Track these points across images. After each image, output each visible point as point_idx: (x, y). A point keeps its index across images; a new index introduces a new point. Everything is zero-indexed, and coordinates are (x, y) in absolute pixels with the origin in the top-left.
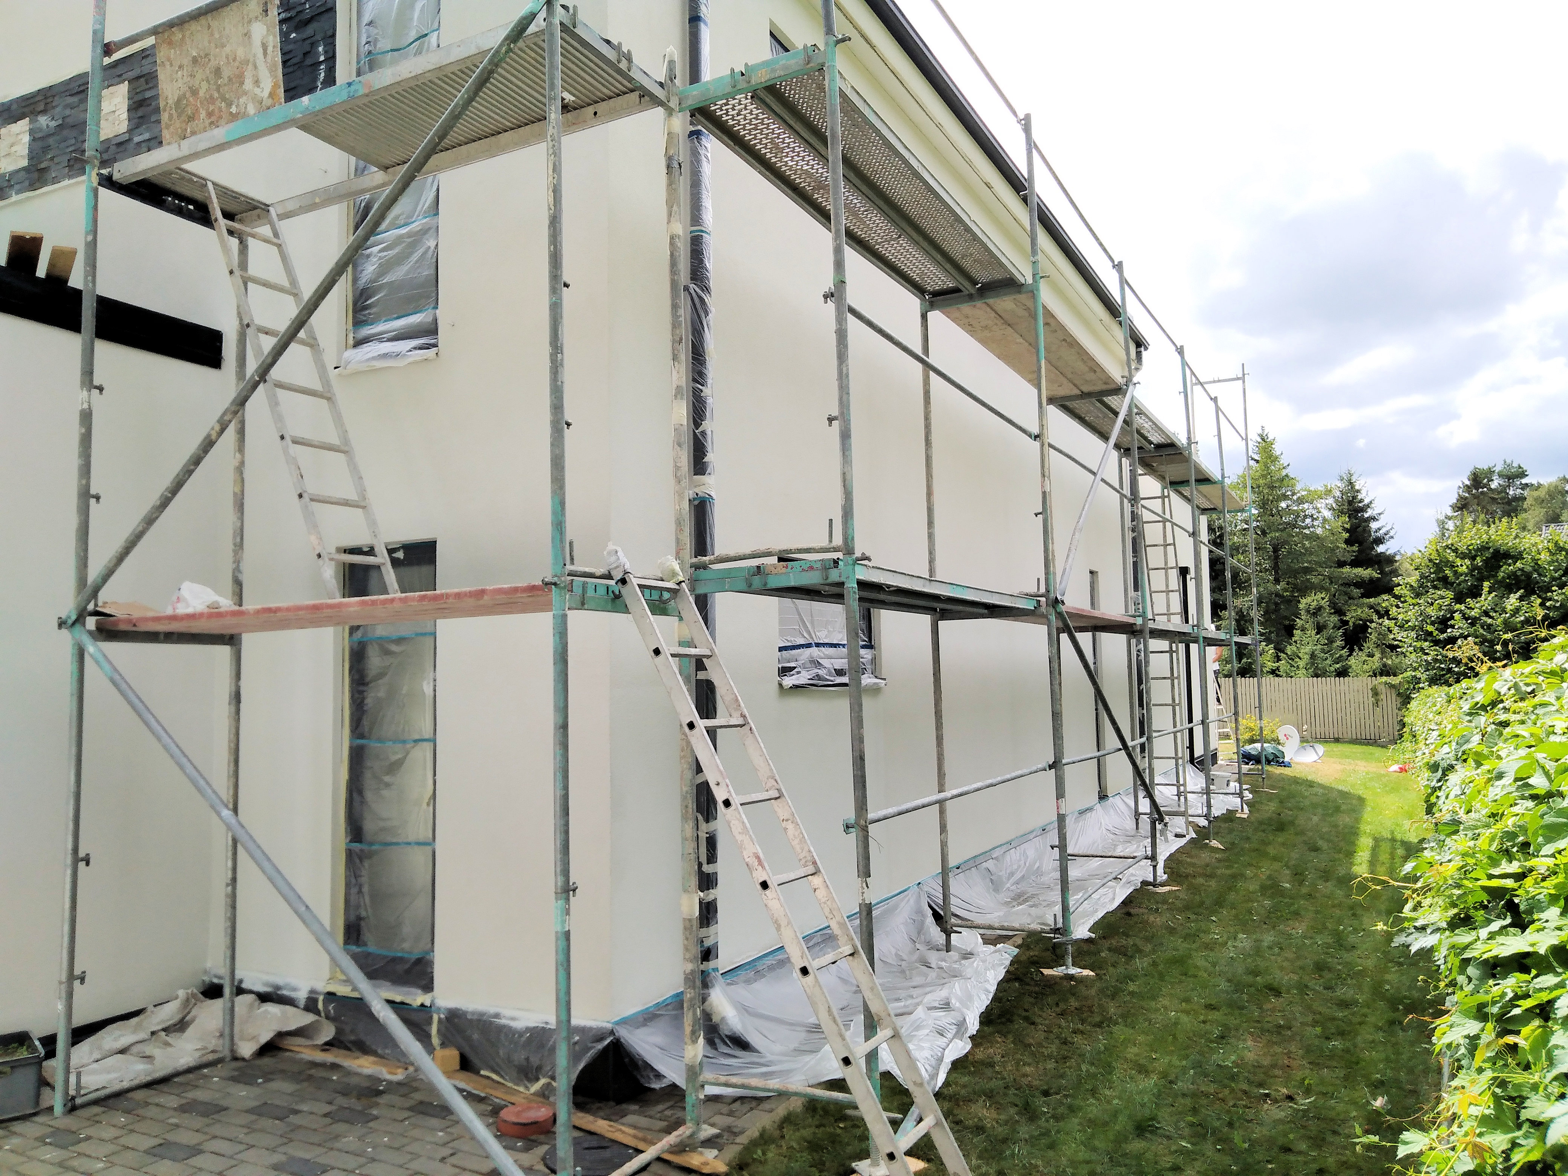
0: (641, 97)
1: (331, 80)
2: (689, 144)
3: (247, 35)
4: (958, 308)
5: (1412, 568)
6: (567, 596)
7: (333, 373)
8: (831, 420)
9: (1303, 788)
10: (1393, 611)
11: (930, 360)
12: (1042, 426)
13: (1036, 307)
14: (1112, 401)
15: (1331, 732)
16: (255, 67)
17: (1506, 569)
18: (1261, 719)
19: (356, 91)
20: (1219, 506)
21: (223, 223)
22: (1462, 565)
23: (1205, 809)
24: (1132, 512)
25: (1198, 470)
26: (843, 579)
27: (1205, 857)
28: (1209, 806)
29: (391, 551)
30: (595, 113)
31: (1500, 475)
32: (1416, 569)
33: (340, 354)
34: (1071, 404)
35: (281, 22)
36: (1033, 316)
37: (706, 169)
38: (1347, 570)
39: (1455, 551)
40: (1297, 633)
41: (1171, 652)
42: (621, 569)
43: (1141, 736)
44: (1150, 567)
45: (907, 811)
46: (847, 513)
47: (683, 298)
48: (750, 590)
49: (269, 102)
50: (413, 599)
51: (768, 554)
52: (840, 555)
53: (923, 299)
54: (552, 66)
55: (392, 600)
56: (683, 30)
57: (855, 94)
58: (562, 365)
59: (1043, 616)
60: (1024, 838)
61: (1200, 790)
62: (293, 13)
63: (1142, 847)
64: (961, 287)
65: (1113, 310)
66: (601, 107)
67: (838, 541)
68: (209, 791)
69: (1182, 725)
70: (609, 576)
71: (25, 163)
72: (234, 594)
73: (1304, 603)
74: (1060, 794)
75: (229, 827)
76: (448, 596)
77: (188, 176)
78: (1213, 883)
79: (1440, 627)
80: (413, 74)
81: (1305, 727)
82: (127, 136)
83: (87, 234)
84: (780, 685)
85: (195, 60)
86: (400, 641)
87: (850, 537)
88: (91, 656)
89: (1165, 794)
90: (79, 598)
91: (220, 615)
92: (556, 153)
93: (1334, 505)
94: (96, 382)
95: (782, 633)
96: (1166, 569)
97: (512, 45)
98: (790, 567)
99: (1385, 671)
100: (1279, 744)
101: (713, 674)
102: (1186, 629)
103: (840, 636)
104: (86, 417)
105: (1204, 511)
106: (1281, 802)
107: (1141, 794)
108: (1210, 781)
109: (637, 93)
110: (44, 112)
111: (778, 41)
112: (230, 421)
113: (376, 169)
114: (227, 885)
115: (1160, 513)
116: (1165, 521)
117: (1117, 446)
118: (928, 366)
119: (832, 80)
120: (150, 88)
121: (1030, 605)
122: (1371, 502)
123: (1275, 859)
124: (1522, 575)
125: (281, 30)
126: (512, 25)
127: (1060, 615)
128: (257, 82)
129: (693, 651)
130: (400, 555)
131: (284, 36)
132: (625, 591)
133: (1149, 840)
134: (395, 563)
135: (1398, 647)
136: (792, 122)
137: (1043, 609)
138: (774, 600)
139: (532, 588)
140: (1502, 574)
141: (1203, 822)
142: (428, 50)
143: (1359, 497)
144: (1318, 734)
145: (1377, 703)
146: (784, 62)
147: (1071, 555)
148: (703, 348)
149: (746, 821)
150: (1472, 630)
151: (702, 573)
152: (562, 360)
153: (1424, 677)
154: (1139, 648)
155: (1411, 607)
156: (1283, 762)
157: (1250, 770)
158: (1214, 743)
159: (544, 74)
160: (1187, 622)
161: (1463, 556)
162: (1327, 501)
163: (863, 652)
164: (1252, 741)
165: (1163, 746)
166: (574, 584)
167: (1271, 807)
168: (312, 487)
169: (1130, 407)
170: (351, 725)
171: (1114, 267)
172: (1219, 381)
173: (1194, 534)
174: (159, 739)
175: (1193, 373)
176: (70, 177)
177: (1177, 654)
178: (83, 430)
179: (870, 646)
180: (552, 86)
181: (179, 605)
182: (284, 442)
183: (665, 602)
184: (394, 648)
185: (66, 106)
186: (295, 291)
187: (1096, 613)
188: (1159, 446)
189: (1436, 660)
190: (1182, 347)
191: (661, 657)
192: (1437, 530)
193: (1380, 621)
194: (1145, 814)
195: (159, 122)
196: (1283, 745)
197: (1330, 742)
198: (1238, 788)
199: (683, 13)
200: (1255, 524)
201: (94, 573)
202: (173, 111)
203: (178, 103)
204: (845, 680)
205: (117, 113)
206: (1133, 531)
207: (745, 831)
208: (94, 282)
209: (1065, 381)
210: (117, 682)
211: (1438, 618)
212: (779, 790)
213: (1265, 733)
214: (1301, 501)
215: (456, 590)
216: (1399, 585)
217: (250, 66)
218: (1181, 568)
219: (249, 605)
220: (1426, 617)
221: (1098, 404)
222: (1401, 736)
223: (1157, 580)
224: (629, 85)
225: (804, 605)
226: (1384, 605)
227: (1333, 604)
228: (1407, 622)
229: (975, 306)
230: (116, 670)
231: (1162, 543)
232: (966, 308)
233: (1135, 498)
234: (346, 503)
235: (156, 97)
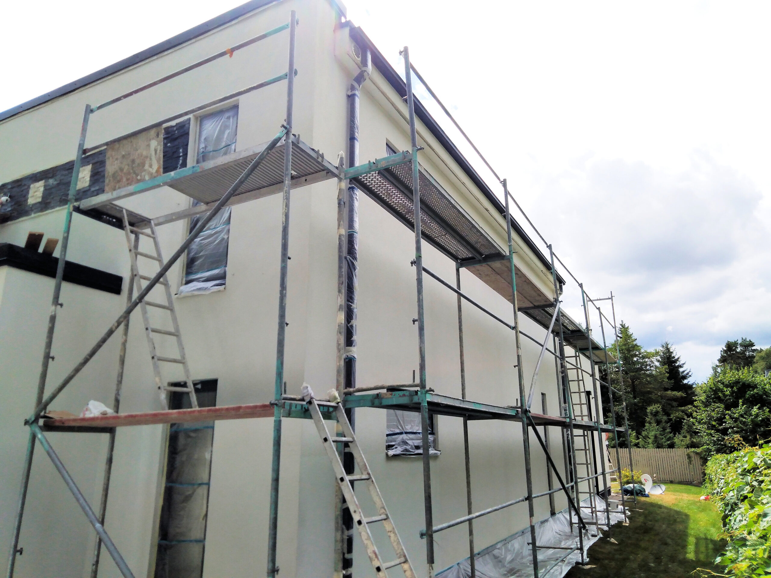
0: (327, 173)
1: (184, 165)
2: (348, 193)
3: (149, 146)
4: (474, 266)
5: (702, 392)
6: (282, 411)
7: (174, 297)
8: (414, 321)
9: (656, 509)
10: (695, 414)
11: (461, 292)
12: (516, 323)
13: (511, 266)
14: (549, 310)
15: (667, 477)
16: (151, 159)
17: (750, 393)
18: (632, 471)
19: (196, 170)
20: (604, 360)
21: (128, 227)
22: (727, 391)
23: (606, 521)
24: (561, 364)
25: (593, 343)
26: (420, 401)
27: (608, 548)
28: (608, 519)
29: (195, 385)
30: (306, 180)
31: (741, 345)
32: (704, 393)
33: (178, 288)
34: (531, 311)
35: (164, 139)
36: (510, 270)
37: (356, 204)
38: (669, 392)
39: (723, 383)
40: (647, 424)
41: (584, 436)
42: (309, 396)
43: (572, 481)
44: (571, 391)
45: (453, 525)
46: (422, 367)
47: (344, 261)
48: (373, 405)
49: (156, 175)
50: (204, 411)
51: (382, 388)
52: (418, 389)
53: (457, 262)
54: (288, 160)
55: (194, 412)
56: (347, 143)
57: (426, 172)
58: (285, 296)
59: (520, 418)
60: (513, 537)
61: (603, 510)
62: (169, 135)
63: (574, 543)
64: (475, 257)
65: (548, 266)
66: (308, 177)
67: (418, 381)
68: (90, 513)
69: (592, 475)
70: (303, 400)
71: (40, 200)
72: (115, 406)
73: (649, 409)
74: (532, 515)
75: (98, 533)
76: (222, 409)
77: (115, 207)
78: (613, 564)
79: (719, 422)
80: (223, 163)
81: (655, 475)
82: (88, 188)
83: (64, 233)
84: (387, 455)
85: (123, 156)
86: (196, 431)
87: (424, 379)
88: (39, 439)
89: (585, 512)
90: (37, 409)
91: (107, 418)
92: (287, 199)
93: (660, 360)
94: (60, 302)
95: (388, 427)
96: (579, 393)
97: (269, 151)
98: (393, 395)
99: (693, 445)
100: (642, 484)
101: (352, 449)
102: (592, 424)
103: (417, 428)
104: (53, 319)
105: (596, 363)
106: (646, 517)
107: (573, 513)
108: (608, 505)
109: (326, 171)
110: (51, 178)
111: (390, 147)
112: (122, 322)
113: (203, 204)
114: (93, 565)
115: (575, 364)
116: (577, 368)
117: (553, 332)
118: (460, 295)
119: (415, 166)
120: (101, 167)
121: (513, 413)
122: (678, 358)
123: (645, 549)
124: (757, 396)
125: (164, 143)
126: (270, 142)
127: (528, 418)
128: (151, 166)
129: (344, 439)
130: (199, 386)
131: (165, 145)
132: (310, 408)
133: (578, 538)
134: (197, 391)
135: (698, 432)
136: (396, 184)
137: (520, 415)
138: (384, 411)
139: (264, 406)
140: (748, 396)
141: (606, 528)
142: (230, 153)
143: (672, 356)
144: (661, 479)
145: (690, 462)
146: (393, 158)
147: (533, 387)
148: (353, 286)
149: (369, 532)
150: (735, 424)
151: (350, 398)
152: (286, 293)
153: (713, 449)
154: (568, 433)
155: (703, 412)
156: (645, 494)
157: (628, 499)
158: (609, 484)
159: (283, 163)
160: (591, 420)
161: (727, 386)
162: (657, 358)
163: (429, 436)
164: (628, 483)
165: (583, 486)
166: (286, 404)
167: (641, 519)
168: (159, 353)
169: (558, 313)
170: (167, 476)
171: (547, 247)
172: (600, 300)
173: (593, 375)
174: (68, 484)
175: (587, 296)
176: (60, 206)
177: (588, 438)
178: (50, 325)
179: (432, 433)
180: (287, 169)
181: (87, 412)
182: (148, 331)
183: (330, 413)
184: (192, 434)
185: (62, 175)
186: (160, 259)
187: (546, 416)
188: (573, 331)
189: (718, 440)
190: (581, 284)
191: (328, 442)
192: (713, 372)
193: (688, 419)
194: (576, 523)
195: (104, 182)
196: (644, 485)
197: (668, 483)
198: (623, 509)
199: (347, 136)
200: (621, 369)
201: (47, 395)
202: (111, 179)
203: (114, 175)
204: (420, 451)
205: (85, 178)
206: (562, 373)
207: (369, 538)
208: (65, 255)
209: (526, 300)
210: (50, 454)
211: (717, 418)
212: (387, 515)
213: (634, 478)
214: (644, 357)
215: (226, 407)
216: (696, 401)
217: (148, 159)
218: (587, 392)
219: (122, 413)
220: (711, 417)
221: (543, 311)
222: (704, 480)
223: (575, 398)
224: (321, 168)
225: (399, 412)
226: (689, 411)
227: (664, 410)
228: (702, 420)
229: (482, 266)
230: (51, 448)
231: (577, 379)
232: (478, 266)
233: (562, 356)
234: (175, 361)
235: (104, 171)
